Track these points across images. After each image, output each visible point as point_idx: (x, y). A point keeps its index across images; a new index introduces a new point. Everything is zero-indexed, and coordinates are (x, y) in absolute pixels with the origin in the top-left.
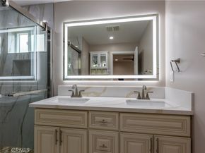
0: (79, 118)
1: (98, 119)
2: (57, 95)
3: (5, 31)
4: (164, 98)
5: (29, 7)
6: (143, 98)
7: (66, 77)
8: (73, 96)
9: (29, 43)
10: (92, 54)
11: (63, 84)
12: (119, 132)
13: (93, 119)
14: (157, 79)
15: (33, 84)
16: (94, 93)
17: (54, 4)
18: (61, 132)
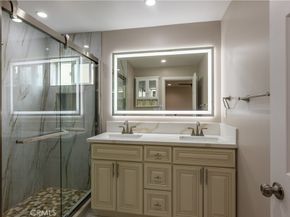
0: (135, 152)
1: (153, 152)
2: (105, 131)
3: (48, 61)
4: (219, 135)
5: (74, 35)
6: (198, 135)
7: (116, 112)
8: (123, 132)
9: (72, 74)
10: (138, 79)
11: (112, 119)
12: (173, 164)
13: (148, 153)
14: (212, 115)
15: (77, 119)
16: (147, 129)
17: (102, 32)
18: (118, 165)
